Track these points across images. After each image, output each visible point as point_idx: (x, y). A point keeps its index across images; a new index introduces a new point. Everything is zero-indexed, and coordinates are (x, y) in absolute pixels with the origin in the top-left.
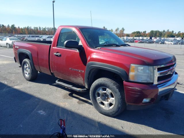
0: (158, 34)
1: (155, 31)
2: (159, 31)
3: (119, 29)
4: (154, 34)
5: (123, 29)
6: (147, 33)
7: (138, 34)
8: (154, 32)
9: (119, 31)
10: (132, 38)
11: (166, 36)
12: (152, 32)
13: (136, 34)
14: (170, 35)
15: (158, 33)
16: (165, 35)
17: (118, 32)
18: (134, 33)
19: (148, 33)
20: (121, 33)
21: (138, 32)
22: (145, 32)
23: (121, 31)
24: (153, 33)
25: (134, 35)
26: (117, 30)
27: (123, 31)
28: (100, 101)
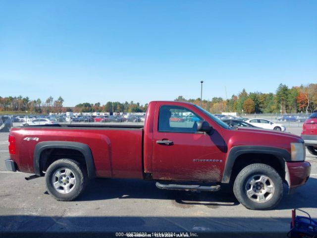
0: (118, 108)
1: (114, 103)
2: (119, 103)
3: (52, 98)
4: (113, 108)
5: (61, 100)
6: (101, 105)
7: (87, 107)
8: (113, 105)
9: (53, 102)
10: (79, 114)
11: (130, 110)
12: (109, 104)
13: (83, 107)
14: (135, 109)
15: (118, 106)
16: (128, 108)
17: (52, 104)
18: (80, 106)
19: (103, 106)
20: (57, 105)
21: (87, 105)
22: (99, 104)
23: (56, 102)
24: (111, 106)
25: (81, 109)
26: (48, 101)
27: (61, 102)
28: (251, 195)
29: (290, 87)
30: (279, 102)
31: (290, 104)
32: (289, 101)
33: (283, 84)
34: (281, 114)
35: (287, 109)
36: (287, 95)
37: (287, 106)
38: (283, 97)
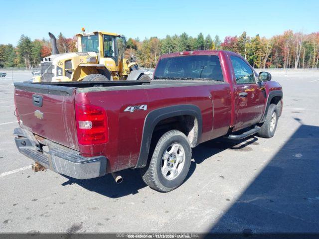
29: (32, 40)
30: (22, 55)
31: (35, 57)
32: (33, 55)
33: (25, 36)
34: (26, 68)
35: (31, 63)
36: (30, 47)
37: (31, 60)
38: (27, 50)
